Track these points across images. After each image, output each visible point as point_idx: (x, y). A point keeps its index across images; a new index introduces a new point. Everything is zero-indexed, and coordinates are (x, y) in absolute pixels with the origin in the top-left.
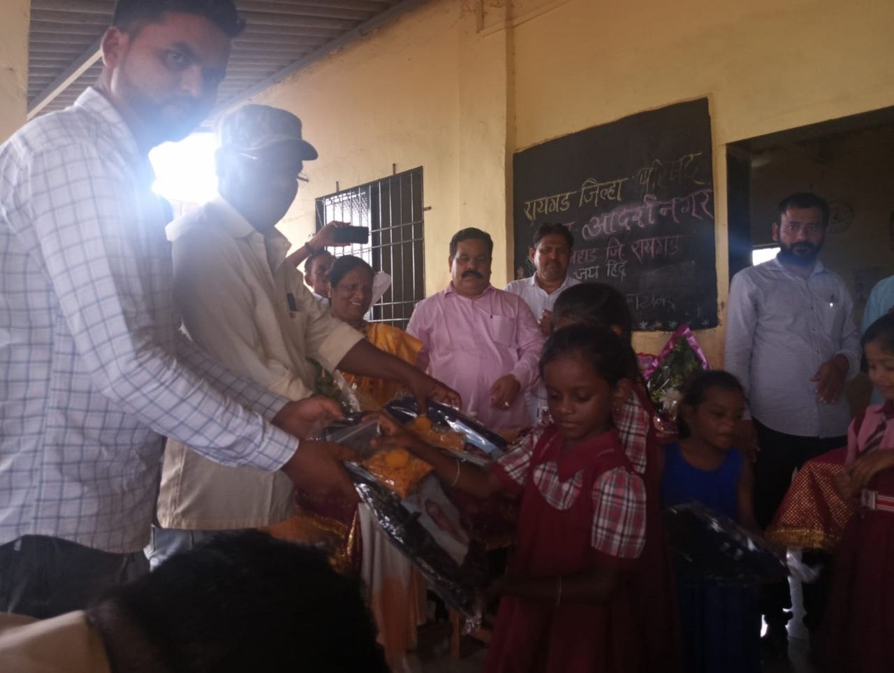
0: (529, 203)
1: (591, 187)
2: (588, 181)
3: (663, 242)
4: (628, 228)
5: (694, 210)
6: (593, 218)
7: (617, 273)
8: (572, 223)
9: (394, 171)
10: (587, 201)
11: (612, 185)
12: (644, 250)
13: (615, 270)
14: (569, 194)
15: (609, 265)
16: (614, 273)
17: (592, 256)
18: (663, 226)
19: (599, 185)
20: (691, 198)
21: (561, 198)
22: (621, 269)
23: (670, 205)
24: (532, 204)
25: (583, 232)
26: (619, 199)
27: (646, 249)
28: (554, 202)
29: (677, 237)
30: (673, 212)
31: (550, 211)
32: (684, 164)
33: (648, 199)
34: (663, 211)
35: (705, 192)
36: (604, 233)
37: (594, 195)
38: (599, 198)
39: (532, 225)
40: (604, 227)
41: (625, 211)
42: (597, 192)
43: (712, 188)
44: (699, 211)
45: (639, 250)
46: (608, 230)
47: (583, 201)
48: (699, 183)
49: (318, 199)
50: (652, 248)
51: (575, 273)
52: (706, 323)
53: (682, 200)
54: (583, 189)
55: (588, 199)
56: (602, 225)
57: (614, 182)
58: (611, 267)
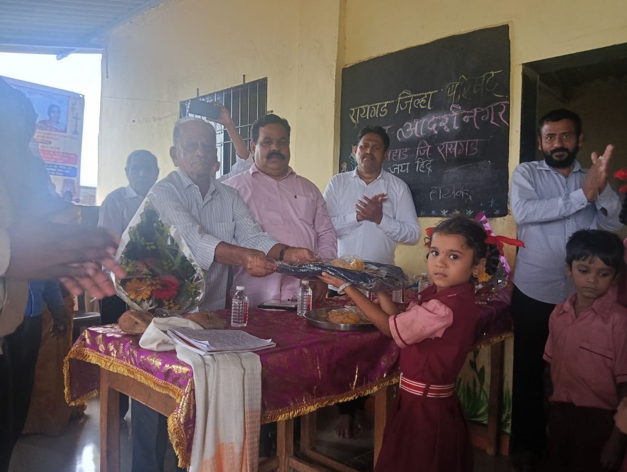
0: (353, 109)
1: (406, 97)
2: (404, 92)
3: (465, 144)
4: (436, 132)
5: (492, 119)
6: (407, 123)
7: (425, 169)
8: (389, 127)
9: (244, 81)
10: (402, 109)
11: (424, 96)
12: (448, 150)
13: (423, 167)
14: (387, 102)
15: (418, 162)
16: (422, 169)
17: (404, 155)
18: (466, 131)
19: (413, 95)
20: (490, 109)
21: (381, 106)
22: (428, 166)
23: (472, 114)
24: (356, 111)
25: (398, 134)
26: (429, 108)
27: (450, 149)
28: (375, 109)
29: (477, 140)
30: (475, 120)
31: (371, 116)
32: (485, 81)
33: (453, 108)
34: (466, 119)
35: (502, 103)
36: (415, 135)
37: (409, 104)
38: (413, 106)
39: (356, 127)
40: (416, 131)
41: (434, 118)
42: (411, 101)
43: (509, 100)
44: (497, 119)
45: (443, 151)
46: (419, 134)
47: (399, 108)
48: (498, 96)
49: (182, 102)
50: (455, 149)
51: (390, 168)
52: (497, 212)
53: (483, 110)
54: (400, 99)
55: (402, 108)
56: (414, 129)
57: (426, 94)
58: (420, 164)
